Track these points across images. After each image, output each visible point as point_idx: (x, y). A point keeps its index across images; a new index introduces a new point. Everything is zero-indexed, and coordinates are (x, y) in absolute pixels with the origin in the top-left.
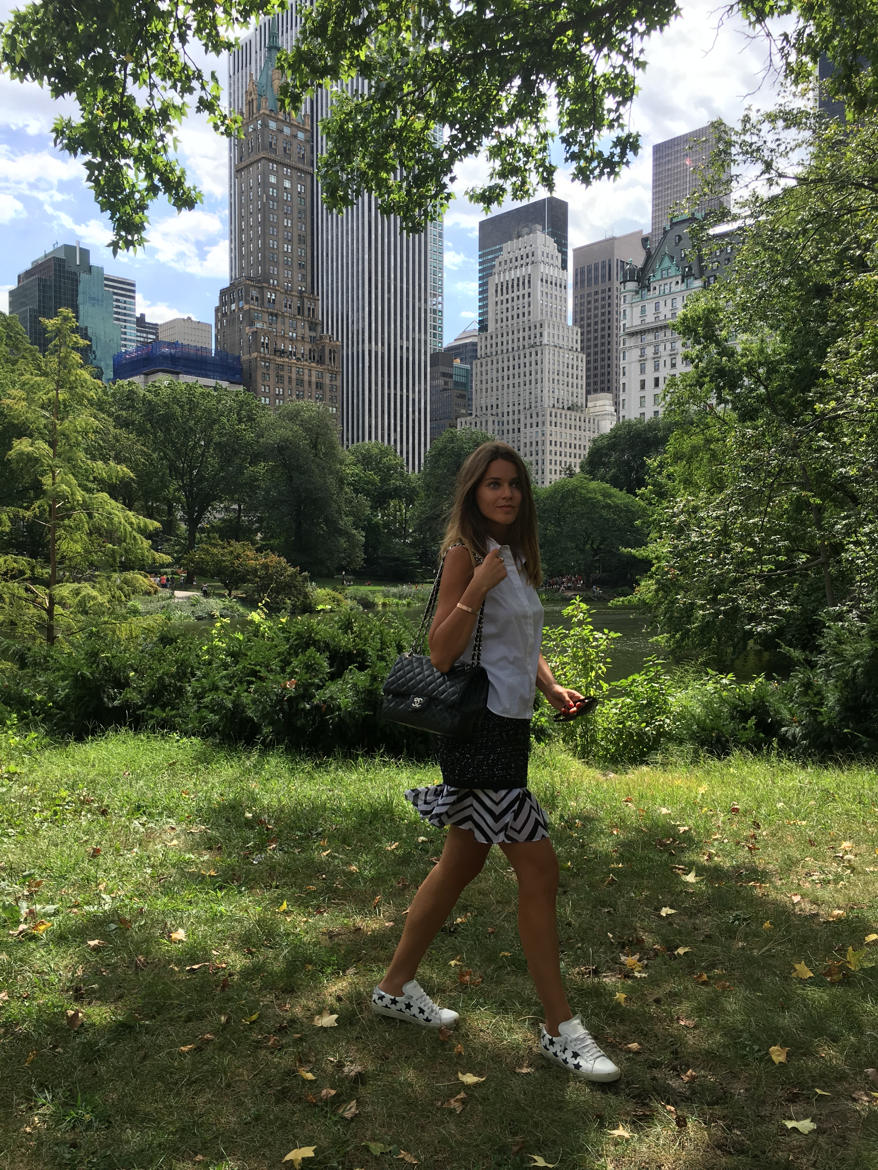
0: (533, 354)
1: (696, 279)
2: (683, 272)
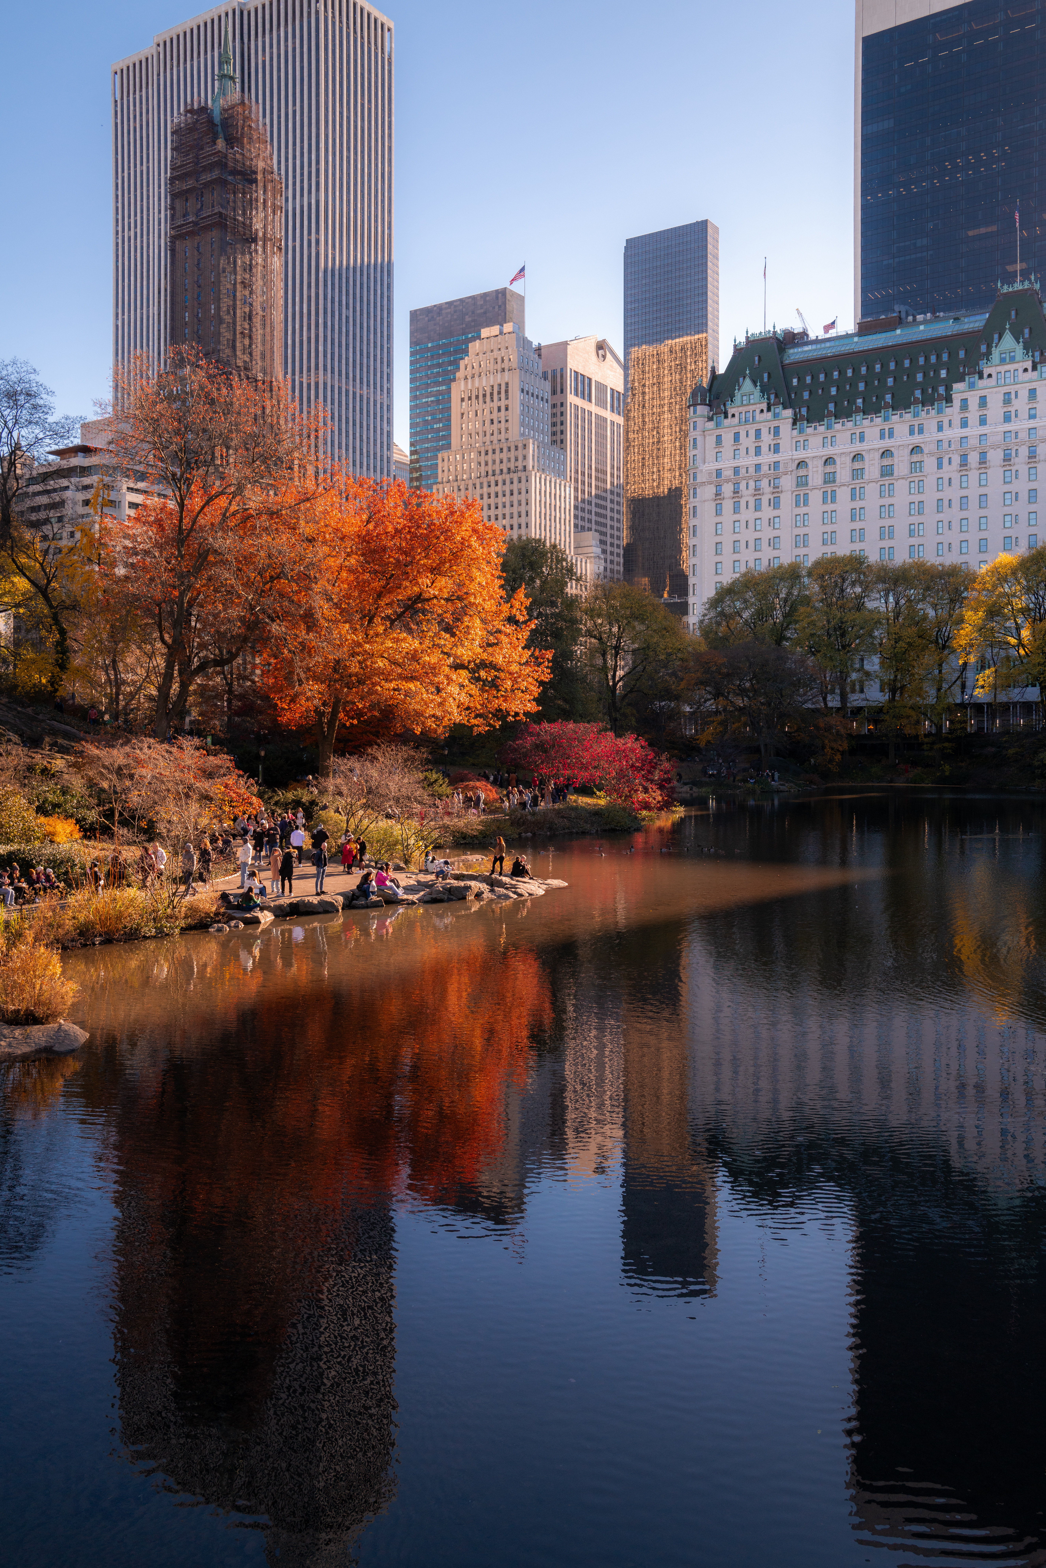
1: (785, 408)
2: (769, 399)
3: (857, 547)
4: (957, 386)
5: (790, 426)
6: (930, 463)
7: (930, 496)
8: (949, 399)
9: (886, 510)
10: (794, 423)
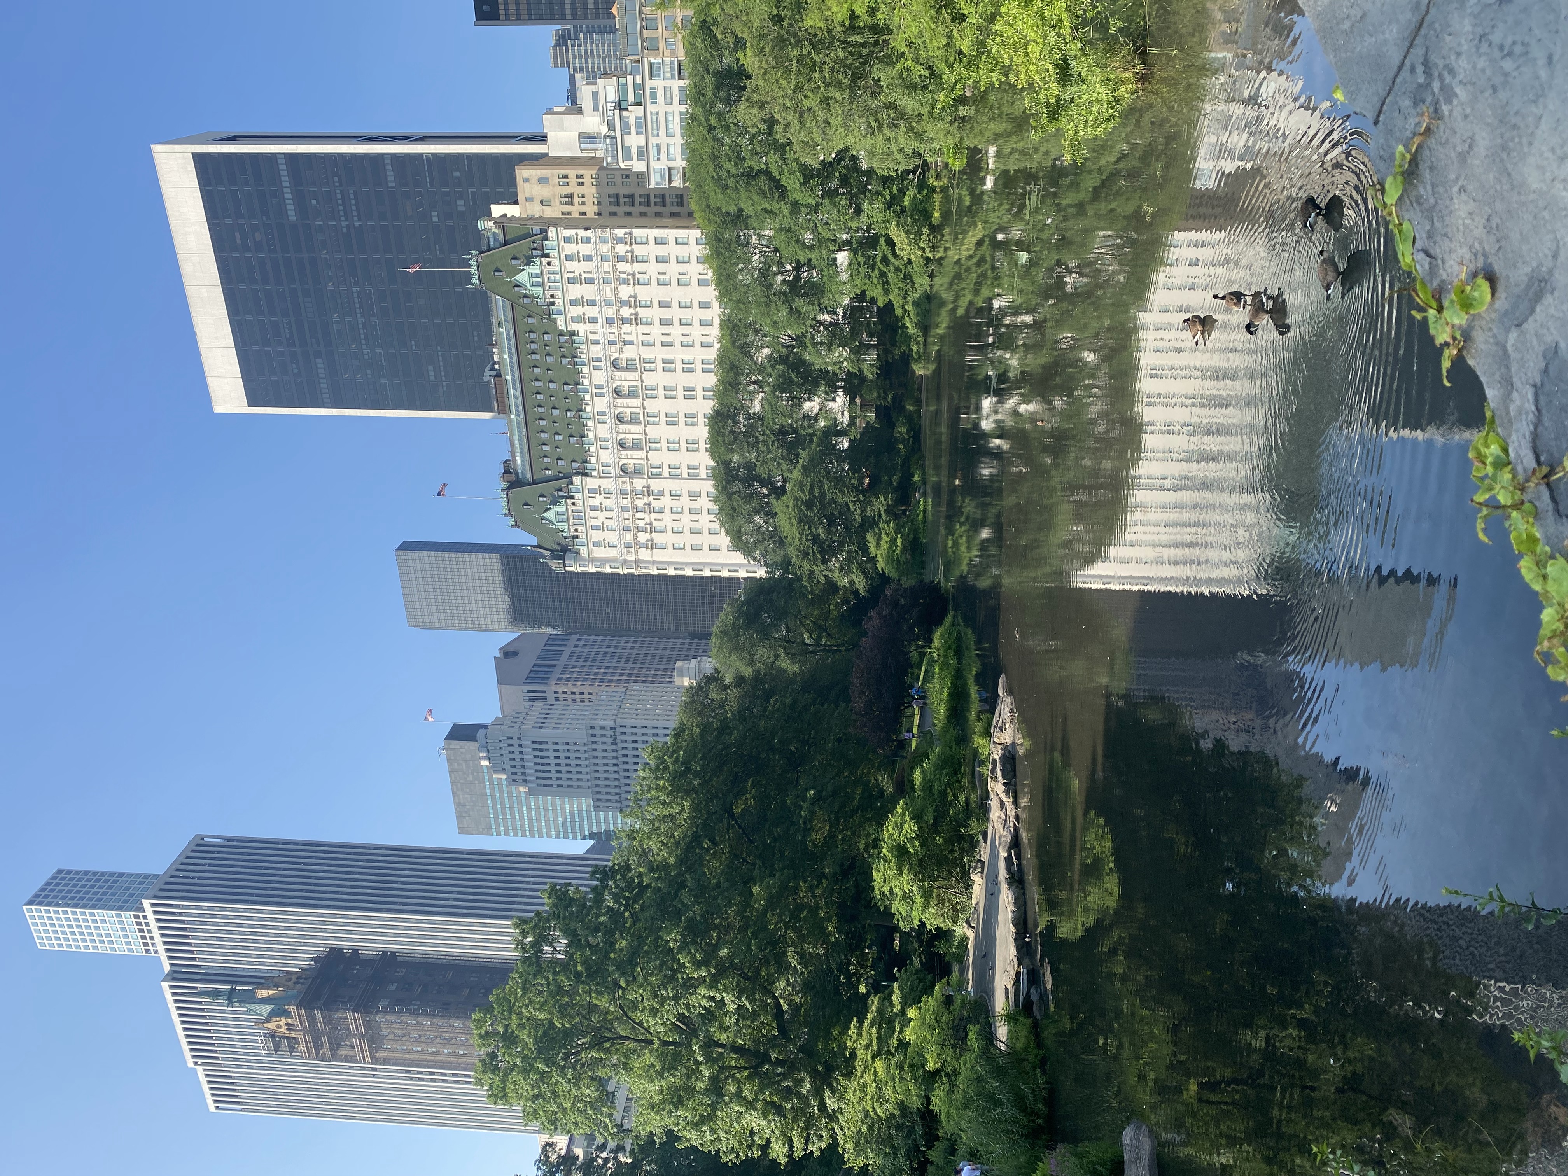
0: (624, 738)
1: (572, 483)
2: (563, 497)
3: (701, 420)
4: (561, 326)
5: (588, 479)
6: (630, 353)
7: (658, 353)
8: (573, 334)
9: (670, 393)
10: (587, 475)
